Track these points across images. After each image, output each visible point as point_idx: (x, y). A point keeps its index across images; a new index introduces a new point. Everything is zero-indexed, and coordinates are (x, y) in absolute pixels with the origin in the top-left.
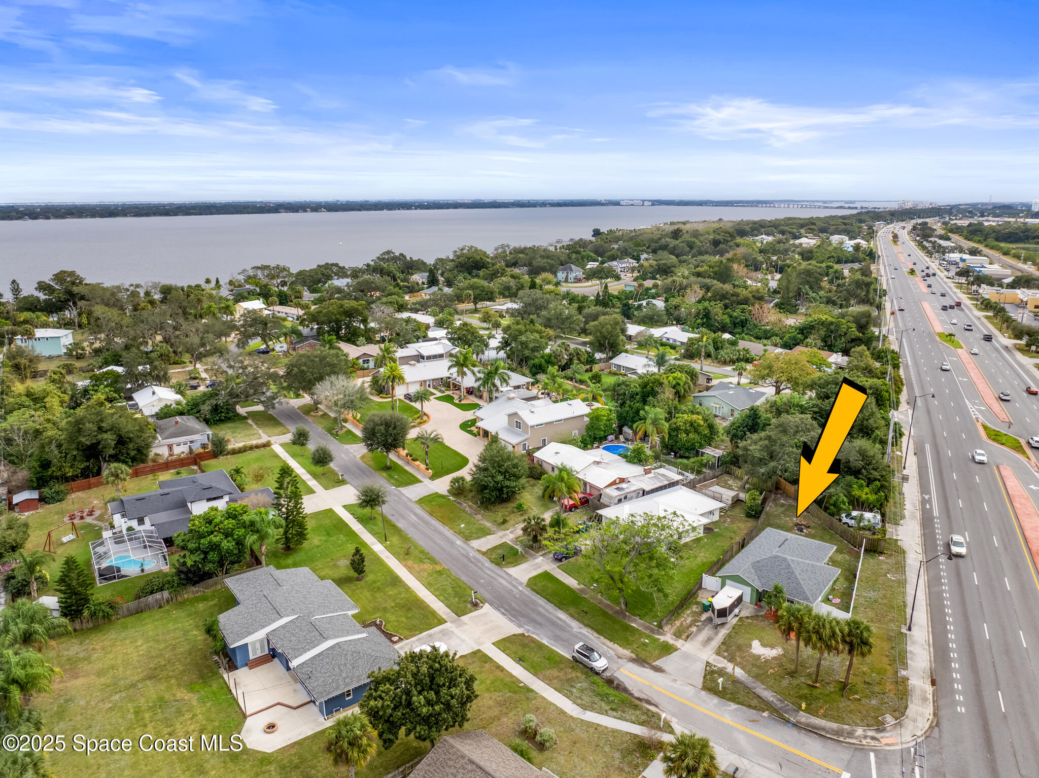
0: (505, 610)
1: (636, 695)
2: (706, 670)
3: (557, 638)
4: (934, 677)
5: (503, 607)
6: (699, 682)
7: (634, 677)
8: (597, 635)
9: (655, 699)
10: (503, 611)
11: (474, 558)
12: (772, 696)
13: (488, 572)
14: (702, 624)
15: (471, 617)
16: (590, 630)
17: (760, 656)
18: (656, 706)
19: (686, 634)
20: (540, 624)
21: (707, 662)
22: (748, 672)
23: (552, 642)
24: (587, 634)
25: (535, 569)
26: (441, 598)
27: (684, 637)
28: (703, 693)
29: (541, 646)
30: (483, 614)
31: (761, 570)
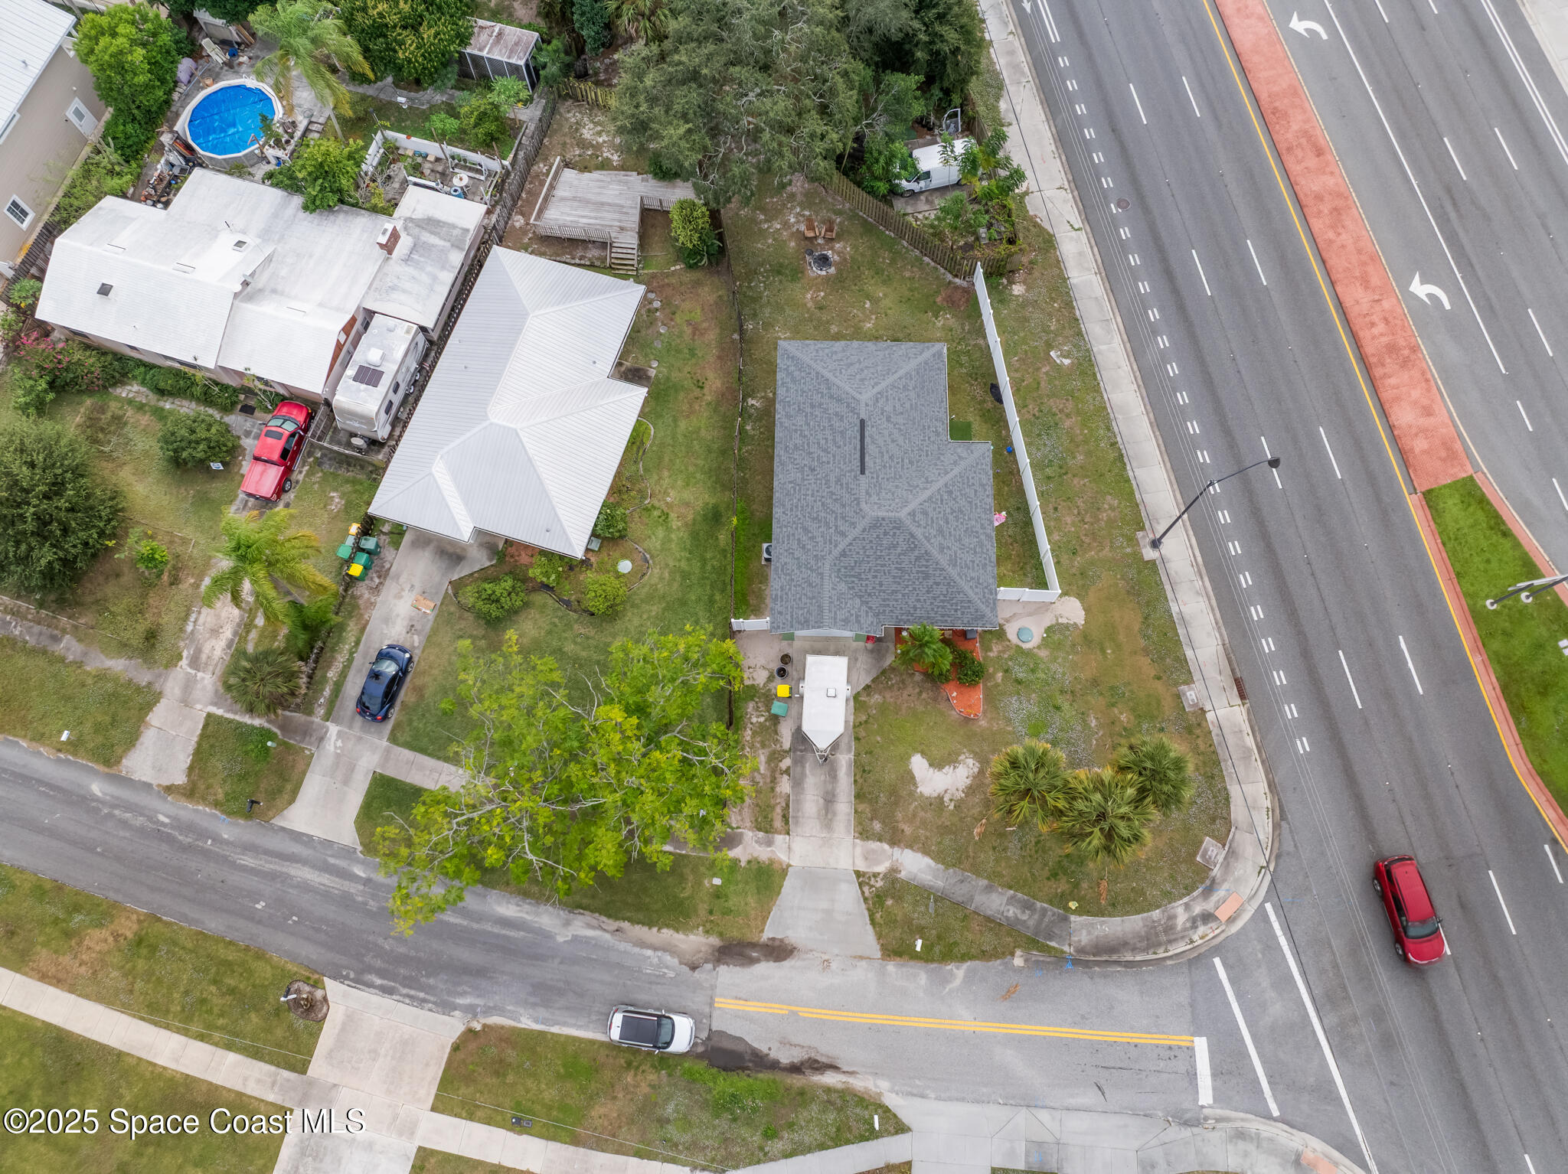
0: (381, 973)
1: (785, 1060)
2: (865, 899)
3: (544, 994)
4: (1239, 675)
5: (370, 969)
6: (868, 940)
7: (752, 1007)
8: (613, 924)
9: (825, 1049)
10: (379, 982)
11: (178, 824)
12: (1011, 900)
13: (248, 861)
14: (795, 762)
15: (330, 1055)
16: (588, 917)
17: (940, 798)
18: (834, 1067)
19: (778, 810)
20: (481, 972)
21: (858, 874)
22: (938, 857)
23: (542, 1012)
24: (590, 933)
25: (346, 781)
26: (216, 1035)
27: (778, 823)
28: (891, 967)
29: (531, 1043)
30: (344, 1029)
31: (858, 576)
